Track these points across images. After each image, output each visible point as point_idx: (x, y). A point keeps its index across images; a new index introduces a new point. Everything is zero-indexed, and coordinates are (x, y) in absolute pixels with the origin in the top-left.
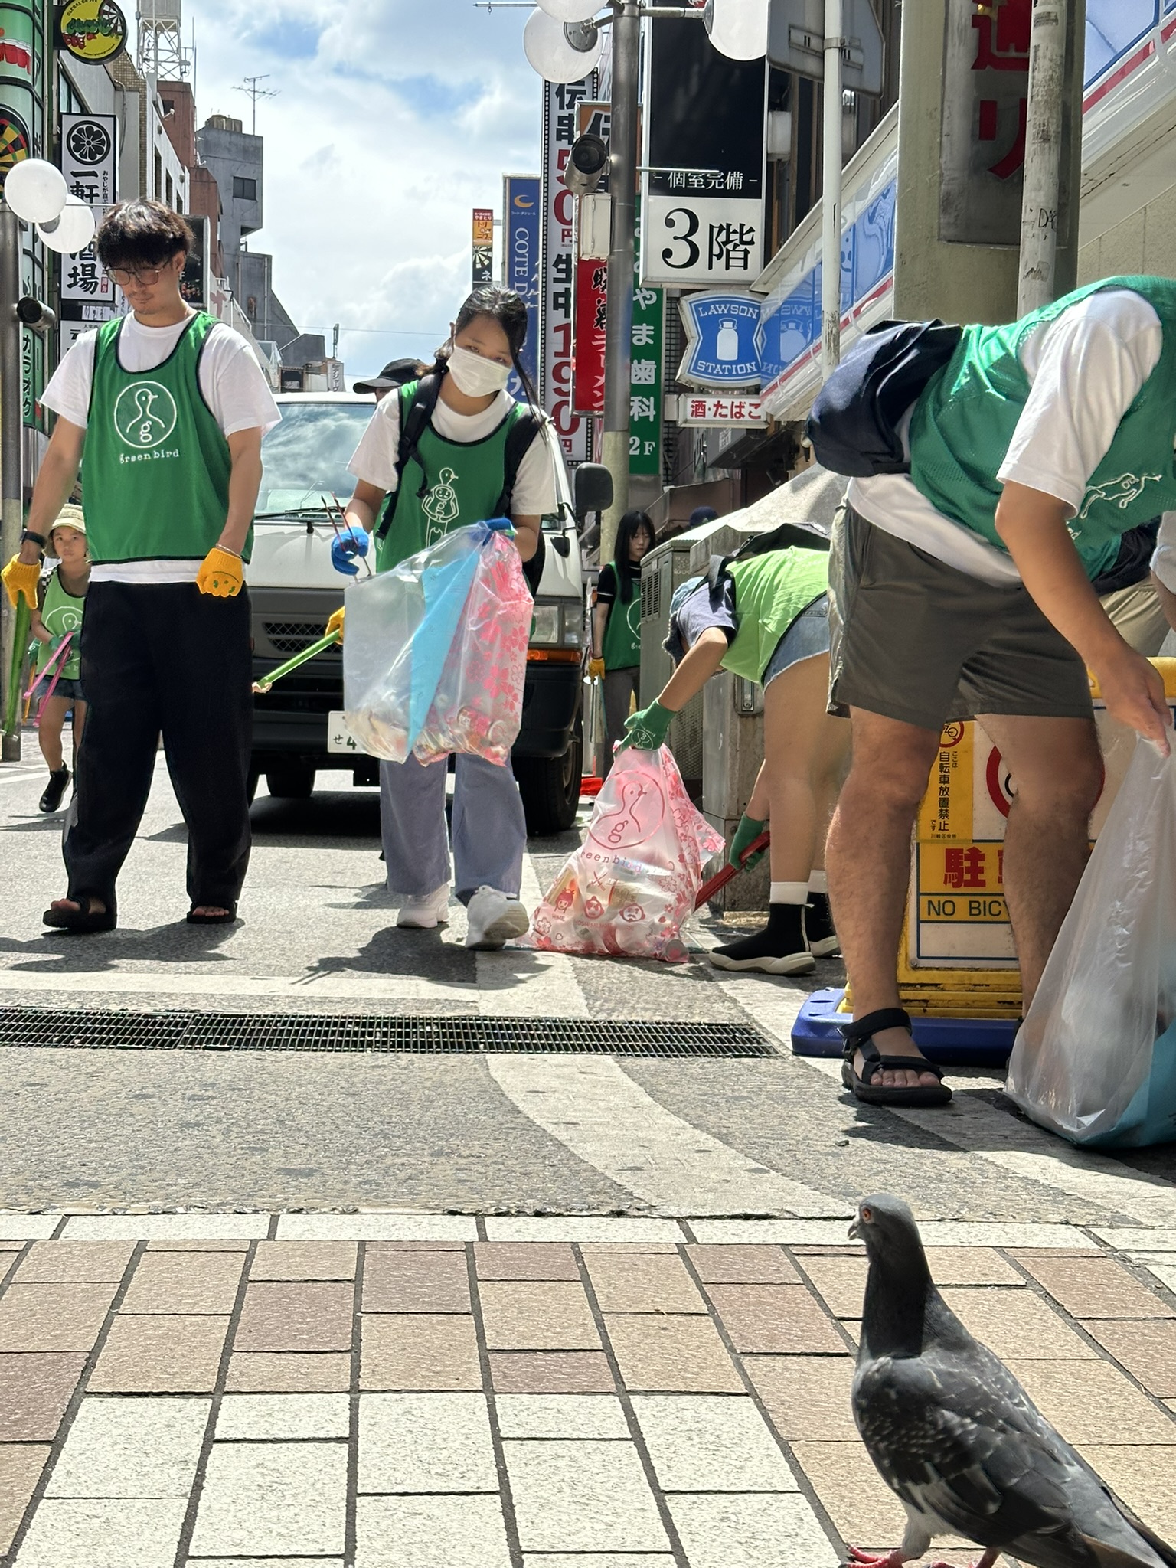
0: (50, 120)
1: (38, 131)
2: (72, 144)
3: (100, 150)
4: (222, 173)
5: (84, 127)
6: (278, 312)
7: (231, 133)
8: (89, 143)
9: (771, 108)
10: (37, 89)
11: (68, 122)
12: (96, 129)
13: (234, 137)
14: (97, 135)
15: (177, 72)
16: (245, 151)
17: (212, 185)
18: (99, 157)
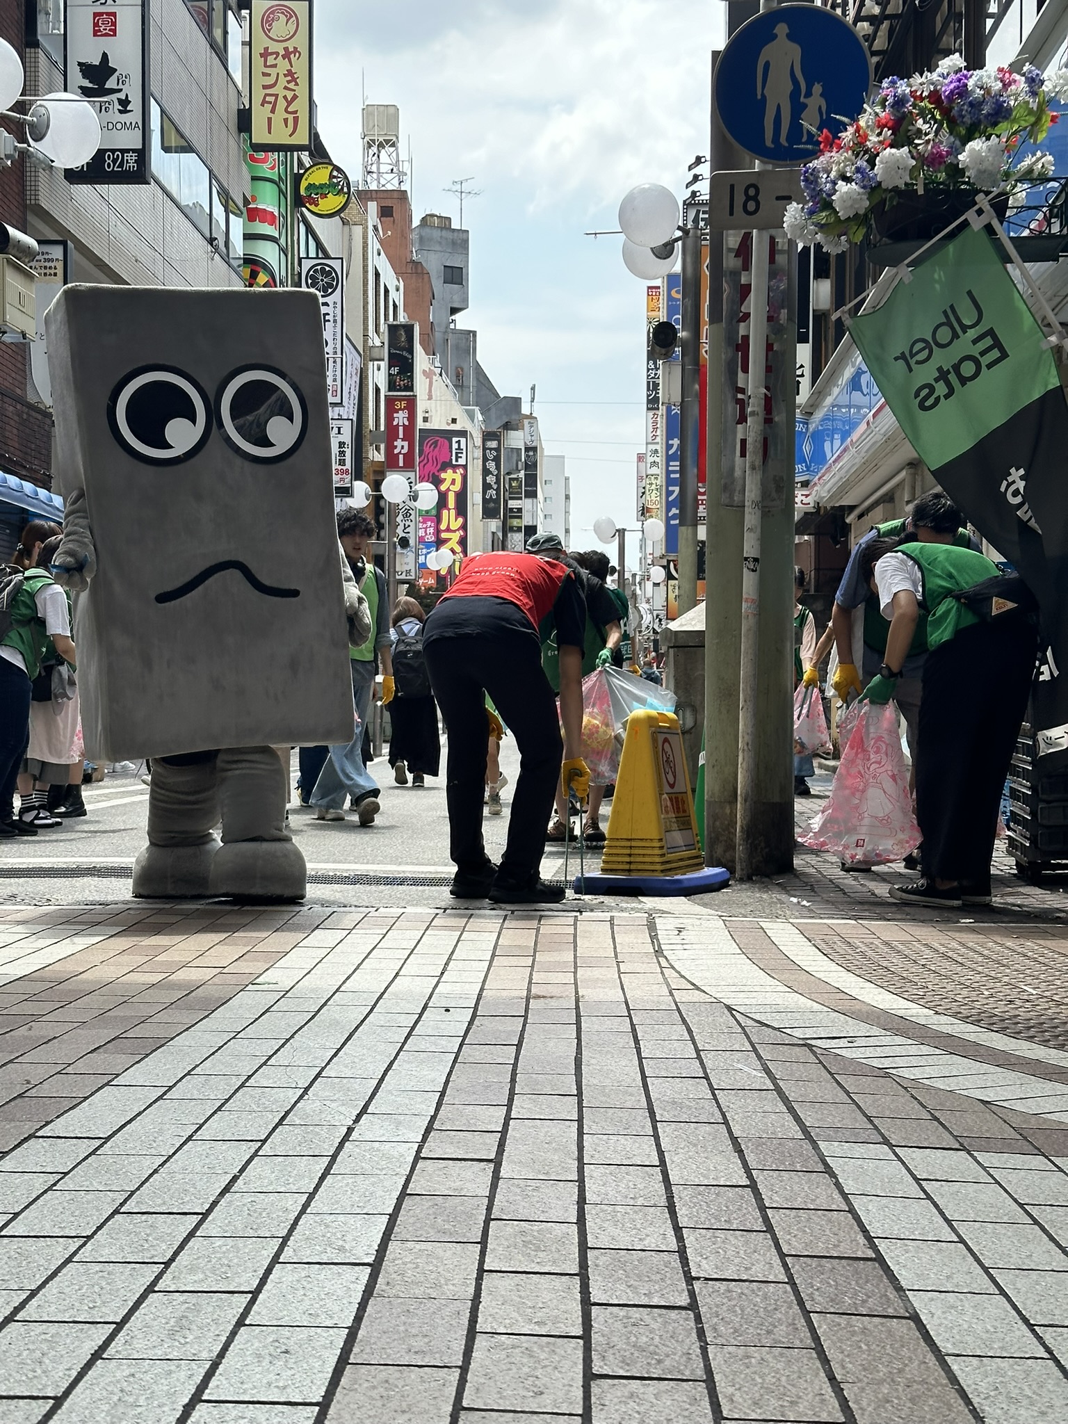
0: (292, 263)
1: (283, 273)
2: (310, 281)
3: (330, 286)
4: (434, 263)
5: (319, 267)
6: (481, 379)
7: (442, 229)
8: (322, 280)
9: (815, 278)
10: (282, 241)
11: (307, 265)
12: (327, 269)
13: (444, 232)
14: (329, 273)
15: (396, 182)
16: (454, 243)
17: (426, 276)
18: (330, 291)
